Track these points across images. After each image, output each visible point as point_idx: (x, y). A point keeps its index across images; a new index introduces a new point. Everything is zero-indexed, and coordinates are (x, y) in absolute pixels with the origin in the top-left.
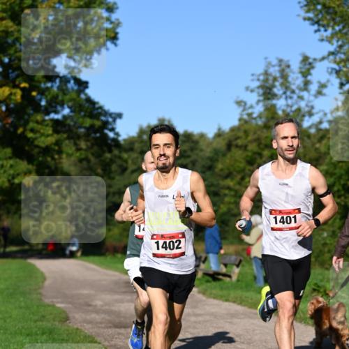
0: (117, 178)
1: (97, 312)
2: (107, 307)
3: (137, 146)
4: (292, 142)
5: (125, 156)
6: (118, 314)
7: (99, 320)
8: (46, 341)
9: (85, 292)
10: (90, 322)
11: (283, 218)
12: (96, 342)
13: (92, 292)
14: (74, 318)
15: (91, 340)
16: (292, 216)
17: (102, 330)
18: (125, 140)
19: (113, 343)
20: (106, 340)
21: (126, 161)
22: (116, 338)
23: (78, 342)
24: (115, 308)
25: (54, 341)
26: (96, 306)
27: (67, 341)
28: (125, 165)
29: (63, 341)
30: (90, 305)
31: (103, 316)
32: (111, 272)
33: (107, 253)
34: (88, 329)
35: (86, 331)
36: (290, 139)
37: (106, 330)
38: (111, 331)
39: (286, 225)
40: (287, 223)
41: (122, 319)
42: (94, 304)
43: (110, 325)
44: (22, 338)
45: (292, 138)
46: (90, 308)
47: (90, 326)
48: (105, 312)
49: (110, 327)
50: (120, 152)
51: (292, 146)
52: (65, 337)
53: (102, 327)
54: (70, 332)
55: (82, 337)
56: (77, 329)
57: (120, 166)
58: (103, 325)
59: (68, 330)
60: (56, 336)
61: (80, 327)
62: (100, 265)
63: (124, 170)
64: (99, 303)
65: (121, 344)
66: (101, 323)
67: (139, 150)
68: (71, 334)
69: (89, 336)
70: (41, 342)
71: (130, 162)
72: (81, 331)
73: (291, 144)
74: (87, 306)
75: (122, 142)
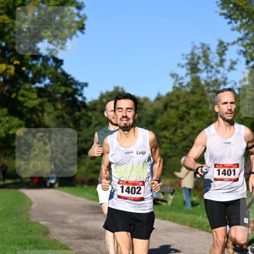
0: (84, 130)
1: (70, 228)
2: (77, 224)
3: (99, 106)
4: (231, 106)
5: (90, 114)
6: (85, 229)
7: (71, 234)
8: (33, 249)
9: (61, 213)
10: (65, 235)
11: (225, 170)
12: (69, 249)
13: (66, 213)
14: (53, 232)
15: (65, 247)
16: (232, 169)
17: (74, 241)
18: (90, 102)
19: (81, 250)
20: (76, 248)
21: (91, 118)
22: (84, 247)
23: (56, 249)
24: (83, 225)
25: (38, 248)
26: (69, 223)
27: (48, 249)
28: (90, 120)
29: (45, 248)
30: (64, 223)
31: (74, 230)
32: (79, 199)
33: (77, 185)
34: (63, 240)
35: (62, 242)
36: (229, 104)
37: (76, 241)
38: (80, 241)
39: (227, 176)
40: (228, 175)
41: (88, 233)
42: (67, 221)
43: (79, 237)
44: (15, 246)
45: (231, 103)
46: (65, 225)
47: (64, 238)
48: (76, 228)
49: (79, 239)
50: (86, 111)
51: (231, 110)
52: (46, 246)
53: (73, 239)
54: (50, 242)
55: (59, 246)
56: (55, 240)
57: (87, 122)
58: (74, 237)
59: (48, 241)
60: (39, 245)
61: (57, 239)
62: (72, 193)
63: (89, 124)
64: (71, 221)
65: (87, 251)
66: (72, 236)
67: (100, 110)
68: (50, 244)
69: (64, 246)
70: (29, 249)
71: (93, 118)
72: (58, 241)
73: (230, 108)
74: (62, 223)
75: (88, 104)
